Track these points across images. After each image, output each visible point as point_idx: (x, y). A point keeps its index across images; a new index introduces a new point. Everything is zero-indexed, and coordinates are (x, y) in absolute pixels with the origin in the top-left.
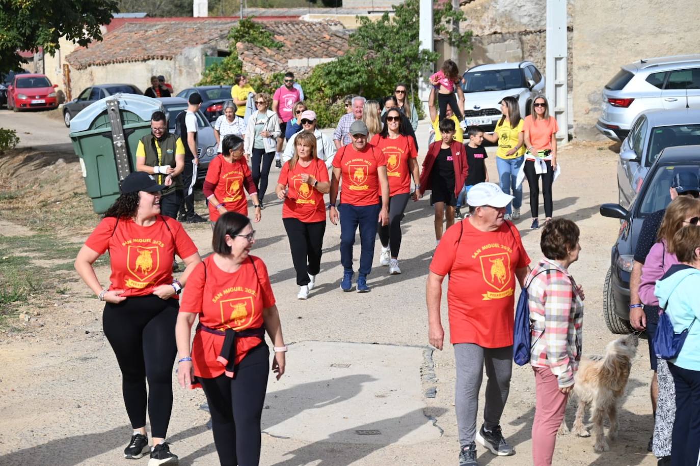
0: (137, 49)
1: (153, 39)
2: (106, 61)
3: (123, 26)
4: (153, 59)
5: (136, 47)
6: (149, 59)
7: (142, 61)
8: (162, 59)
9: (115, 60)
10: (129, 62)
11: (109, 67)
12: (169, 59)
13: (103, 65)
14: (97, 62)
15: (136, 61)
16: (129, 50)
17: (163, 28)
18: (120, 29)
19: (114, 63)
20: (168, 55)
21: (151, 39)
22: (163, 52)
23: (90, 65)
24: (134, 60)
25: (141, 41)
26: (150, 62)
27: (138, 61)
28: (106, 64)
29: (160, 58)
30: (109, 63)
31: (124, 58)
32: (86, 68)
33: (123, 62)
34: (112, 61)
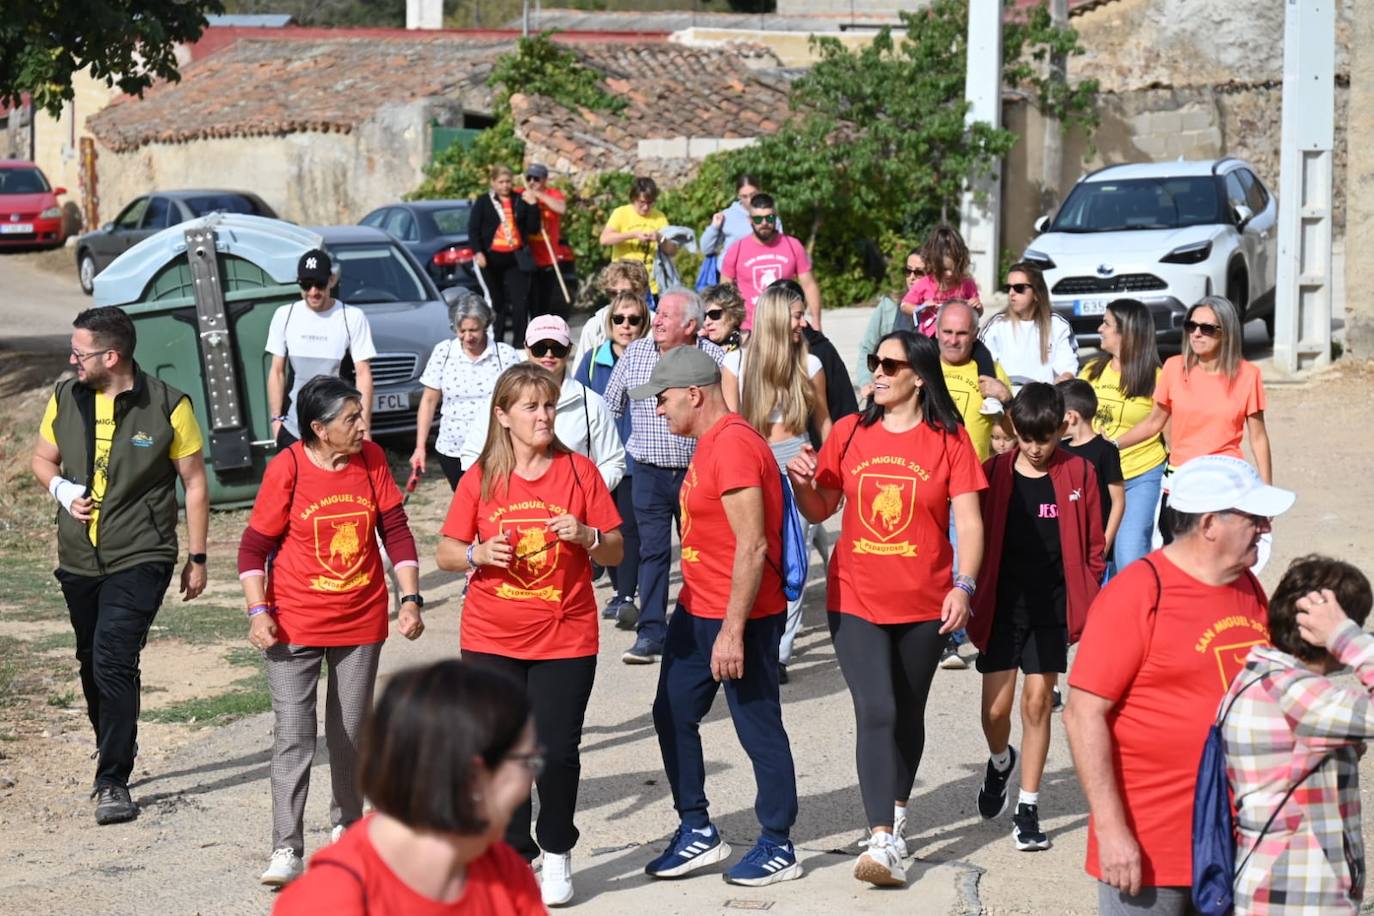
0: (264, 104)
1: (306, 81)
2: (187, 133)
3: (232, 46)
4: (304, 130)
5: (261, 100)
6: (293, 130)
7: (276, 134)
8: (326, 130)
9: (209, 131)
10: (245, 135)
11: (195, 146)
12: (343, 130)
13: (179, 142)
14: (165, 134)
15: (260, 134)
16: (244, 107)
17: (329, 55)
18: (224, 54)
19: (205, 138)
20: (342, 122)
21: (300, 81)
22: (328, 114)
23: (146, 142)
24: (255, 130)
25: (276, 85)
26: (297, 139)
27: (267, 133)
28: (187, 139)
29: (320, 128)
30: (195, 137)
31: (232, 127)
32: (137, 148)
33: (228, 135)
34: (201, 134)
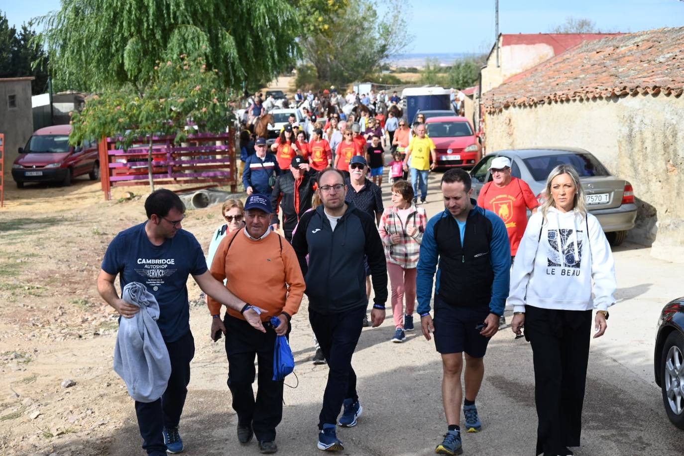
0: (600, 76)
1: (630, 58)
2: (536, 100)
3: (580, 46)
4: (635, 94)
5: (597, 73)
6: (625, 95)
7: (608, 99)
8: (656, 95)
9: (552, 97)
10: (581, 100)
11: (542, 109)
12: (674, 93)
13: (531, 106)
14: (519, 101)
15: (594, 98)
16: (584, 78)
17: (648, 41)
18: (574, 50)
19: (550, 103)
20: (672, 86)
21: (627, 59)
22: (658, 80)
23: (507, 107)
24: (590, 96)
25: (608, 63)
26: (628, 102)
27: (601, 98)
28: (536, 104)
29: (651, 92)
30: (542, 102)
31: (571, 93)
32: (501, 111)
33: (568, 100)
34: (546, 100)
